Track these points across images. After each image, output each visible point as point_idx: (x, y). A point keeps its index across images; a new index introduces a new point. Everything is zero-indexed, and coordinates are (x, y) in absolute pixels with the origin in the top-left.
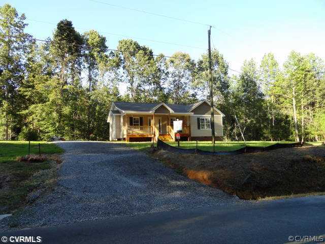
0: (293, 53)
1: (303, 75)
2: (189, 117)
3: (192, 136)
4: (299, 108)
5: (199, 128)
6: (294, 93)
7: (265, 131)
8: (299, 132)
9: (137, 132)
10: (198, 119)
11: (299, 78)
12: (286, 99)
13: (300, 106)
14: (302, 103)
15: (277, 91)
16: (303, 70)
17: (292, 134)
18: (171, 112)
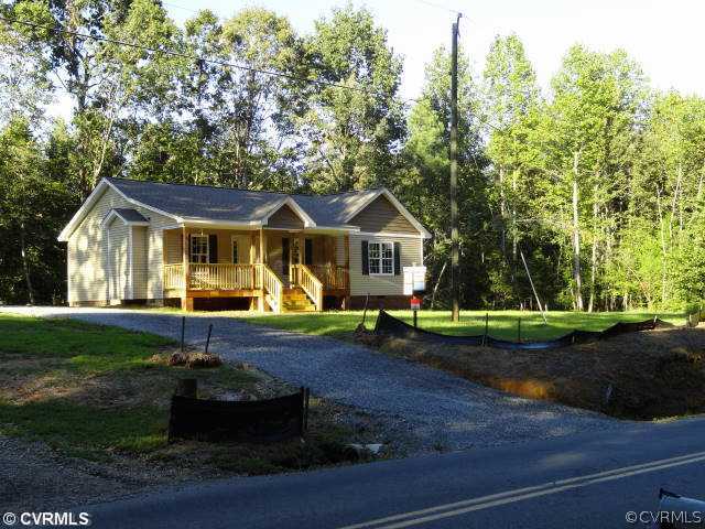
0: (576, 50)
1: (605, 121)
2: (347, 238)
3: (352, 294)
4: (587, 211)
5: (365, 272)
6: (575, 170)
7: (494, 277)
8: (583, 281)
9: (208, 280)
10: (365, 244)
11: (591, 127)
12: (553, 182)
13: (590, 207)
14: (596, 199)
15: (533, 157)
16: (603, 103)
17: (565, 285)
18: (306, 225)
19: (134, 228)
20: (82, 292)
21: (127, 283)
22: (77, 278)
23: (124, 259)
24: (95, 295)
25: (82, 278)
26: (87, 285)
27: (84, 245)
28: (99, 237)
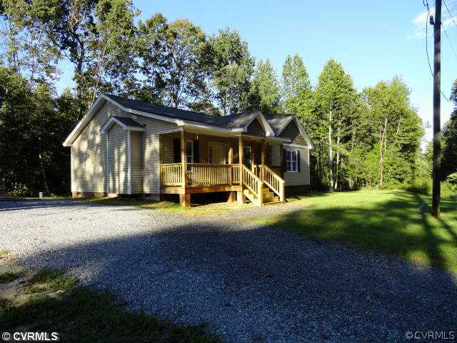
6: (330, 119)
10: (284, 152)
13: (336, 138)
14: (339, 134)
18: (268, 134)
19: (132, 133)
20: (84, 184)
21: (126, 178)
22: (79, 173)
23: (123, 158)
24: (94, 186)
25: (84, 172)
26: (88, 178)
27: (84, 147)
28: (98, 140)
